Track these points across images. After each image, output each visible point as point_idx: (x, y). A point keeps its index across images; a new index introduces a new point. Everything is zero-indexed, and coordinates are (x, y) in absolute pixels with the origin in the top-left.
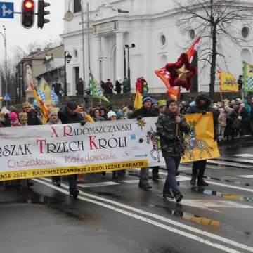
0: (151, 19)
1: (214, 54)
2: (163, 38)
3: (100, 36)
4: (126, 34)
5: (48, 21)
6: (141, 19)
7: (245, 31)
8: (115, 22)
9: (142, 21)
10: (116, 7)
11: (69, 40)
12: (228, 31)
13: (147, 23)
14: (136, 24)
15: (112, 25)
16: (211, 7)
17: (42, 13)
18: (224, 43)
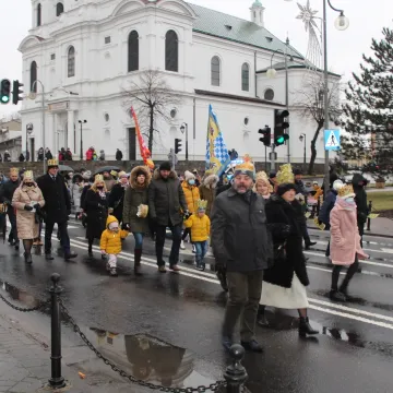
0: (97, 100)
1: (151, 130)
2: (107, 116)
3: (54, 113)
4: (76, 112)
5: (21, 99)
6: (89, 100)
7: (173, 113)
8: (67, 102)
9: (90, 102)
10: (69, 90)
11: (25, 116)
12: (163, 111)
13: (93, 104)
14: (85, 104)
15: (65, 104)
16: (149, 93)
17: (16, 92)
18: (159, 122)
